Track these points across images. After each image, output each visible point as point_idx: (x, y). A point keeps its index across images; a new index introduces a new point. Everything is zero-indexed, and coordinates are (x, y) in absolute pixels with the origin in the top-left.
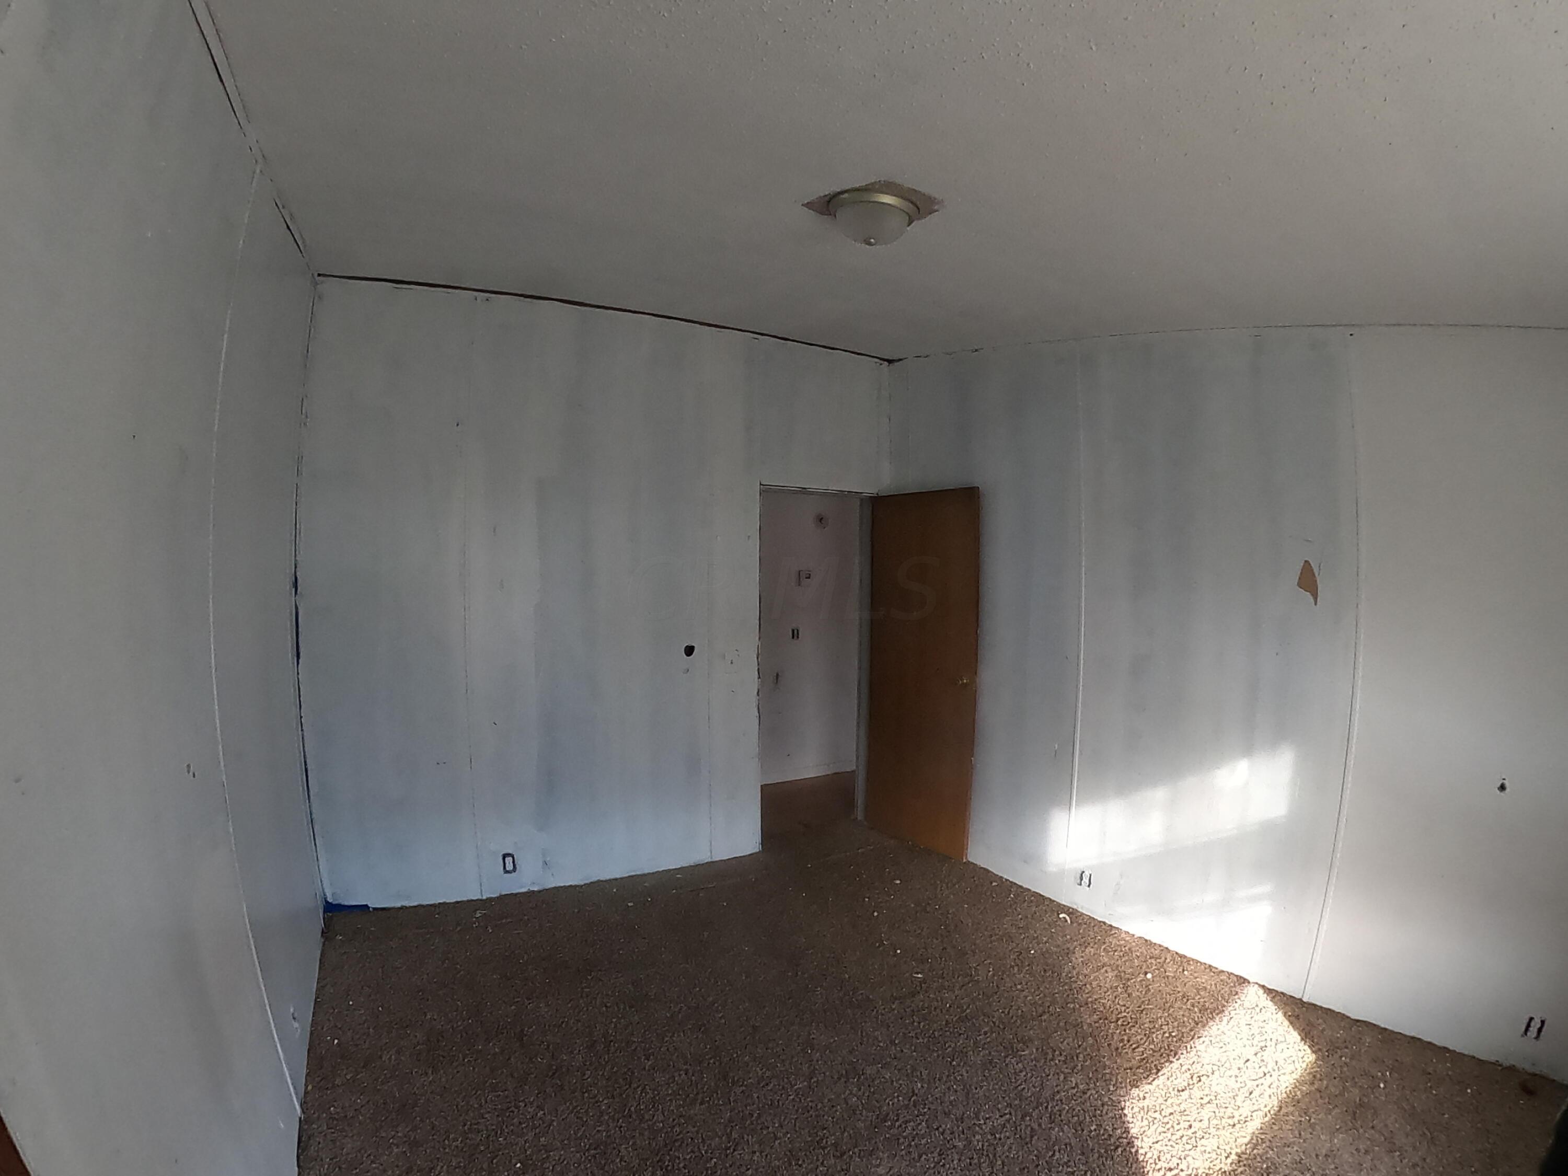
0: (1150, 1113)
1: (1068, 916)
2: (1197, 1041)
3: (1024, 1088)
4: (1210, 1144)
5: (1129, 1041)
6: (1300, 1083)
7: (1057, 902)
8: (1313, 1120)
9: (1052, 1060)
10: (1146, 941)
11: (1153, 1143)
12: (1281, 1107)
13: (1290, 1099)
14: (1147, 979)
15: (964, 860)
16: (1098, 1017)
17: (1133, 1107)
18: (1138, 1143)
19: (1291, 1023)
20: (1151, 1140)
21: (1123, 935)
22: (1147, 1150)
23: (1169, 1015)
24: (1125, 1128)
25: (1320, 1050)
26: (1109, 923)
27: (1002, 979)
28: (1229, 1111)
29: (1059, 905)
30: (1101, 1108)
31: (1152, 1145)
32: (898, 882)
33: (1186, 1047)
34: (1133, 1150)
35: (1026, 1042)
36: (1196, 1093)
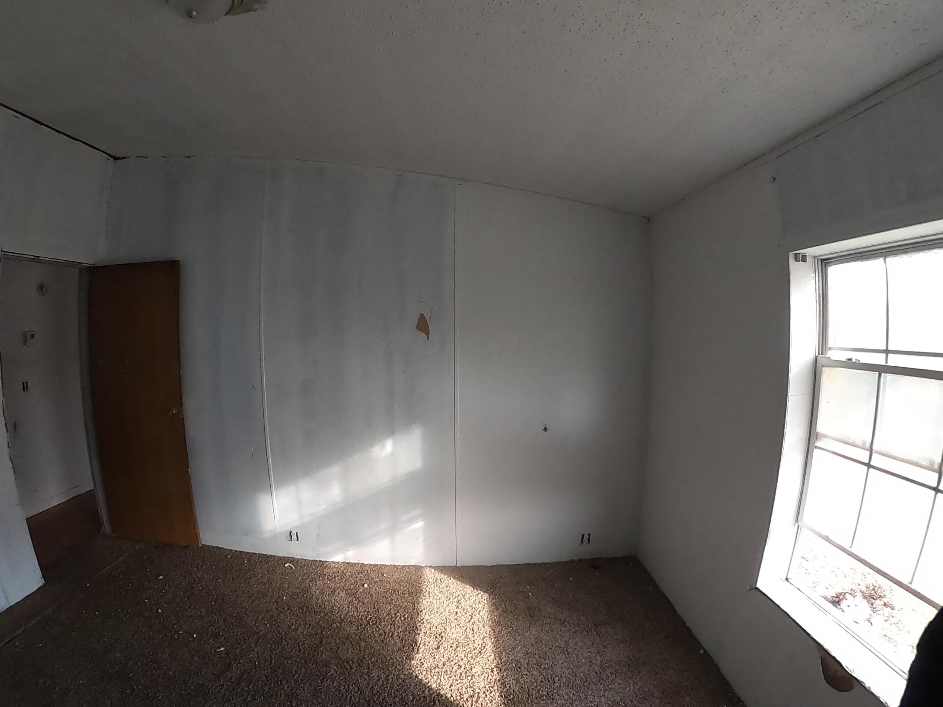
0: (433, 671)
1: (290, 563)
2: (421, 614)
3: (351, 697)
4: (477, 669)
5: (385, 633)
6: (491, 612)
7: (278, 556)
8: (514, 629)
9: (352, 668)
10: (348, 563)
11: (450, 687)
12: (493, 630)
13: (494, 623)
14: (365, 588)
15: (200, 545)
16: (355, 625)
17: (421, 673)
18: (443, 692)
19: (462, 581)
20: (448, 686)
21: (333, 565)
22: (450, 693)
23: (394, 605)
24: (428, 687)
25: (487, 590)
26: (319, 560)
27: (278, 626)
28: (471, 645)
29: (280, 558)
30: (405, 683)
31: (451, 689)
32: (161, 577)
33: (418, 620)
34: (444, 698)
35: (327, 665)
36: (446, 644)
